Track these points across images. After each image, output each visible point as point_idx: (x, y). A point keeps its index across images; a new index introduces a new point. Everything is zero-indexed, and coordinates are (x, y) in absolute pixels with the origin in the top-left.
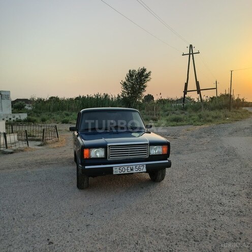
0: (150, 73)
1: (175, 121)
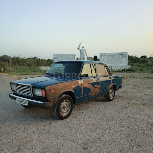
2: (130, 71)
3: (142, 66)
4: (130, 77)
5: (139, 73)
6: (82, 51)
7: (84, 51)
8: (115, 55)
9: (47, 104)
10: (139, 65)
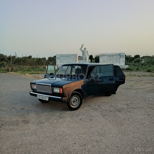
2: (128, 70)
3: (137, 66)
4: (130, 75)
5: (136, 72)
7: (86, 52)
8: (113, 56)
9: (64, 98)
10: (134, 64)
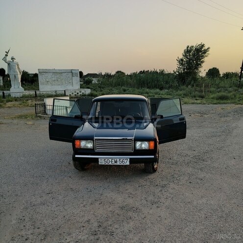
0: (208, 48)
1: (221, 99)
6: (11, 64)
7: (15, 65)
8: (62, 73)
